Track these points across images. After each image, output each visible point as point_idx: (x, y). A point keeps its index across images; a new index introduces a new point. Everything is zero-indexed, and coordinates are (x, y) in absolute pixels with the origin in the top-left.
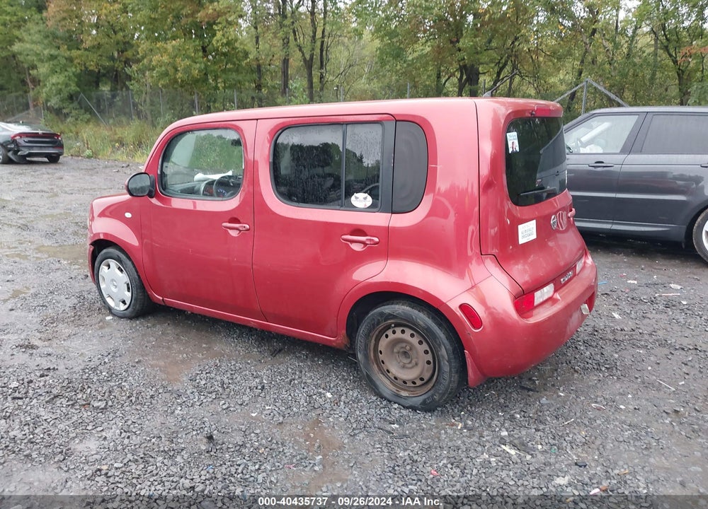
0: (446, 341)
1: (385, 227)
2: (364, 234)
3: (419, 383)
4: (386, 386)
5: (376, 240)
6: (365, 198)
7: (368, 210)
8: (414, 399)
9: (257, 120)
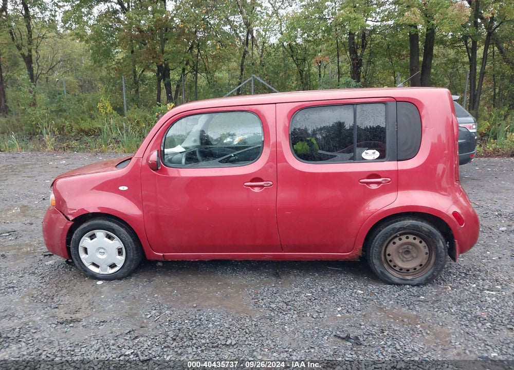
0: (442, 237)
1: (396, 170)
2: (379, 177)
3: (418, 268)
4: (394, 276)
5: (389, 179)
6: (374, 153)
7: (377, 160)
8: (417, 279)
9: (276, 103)
